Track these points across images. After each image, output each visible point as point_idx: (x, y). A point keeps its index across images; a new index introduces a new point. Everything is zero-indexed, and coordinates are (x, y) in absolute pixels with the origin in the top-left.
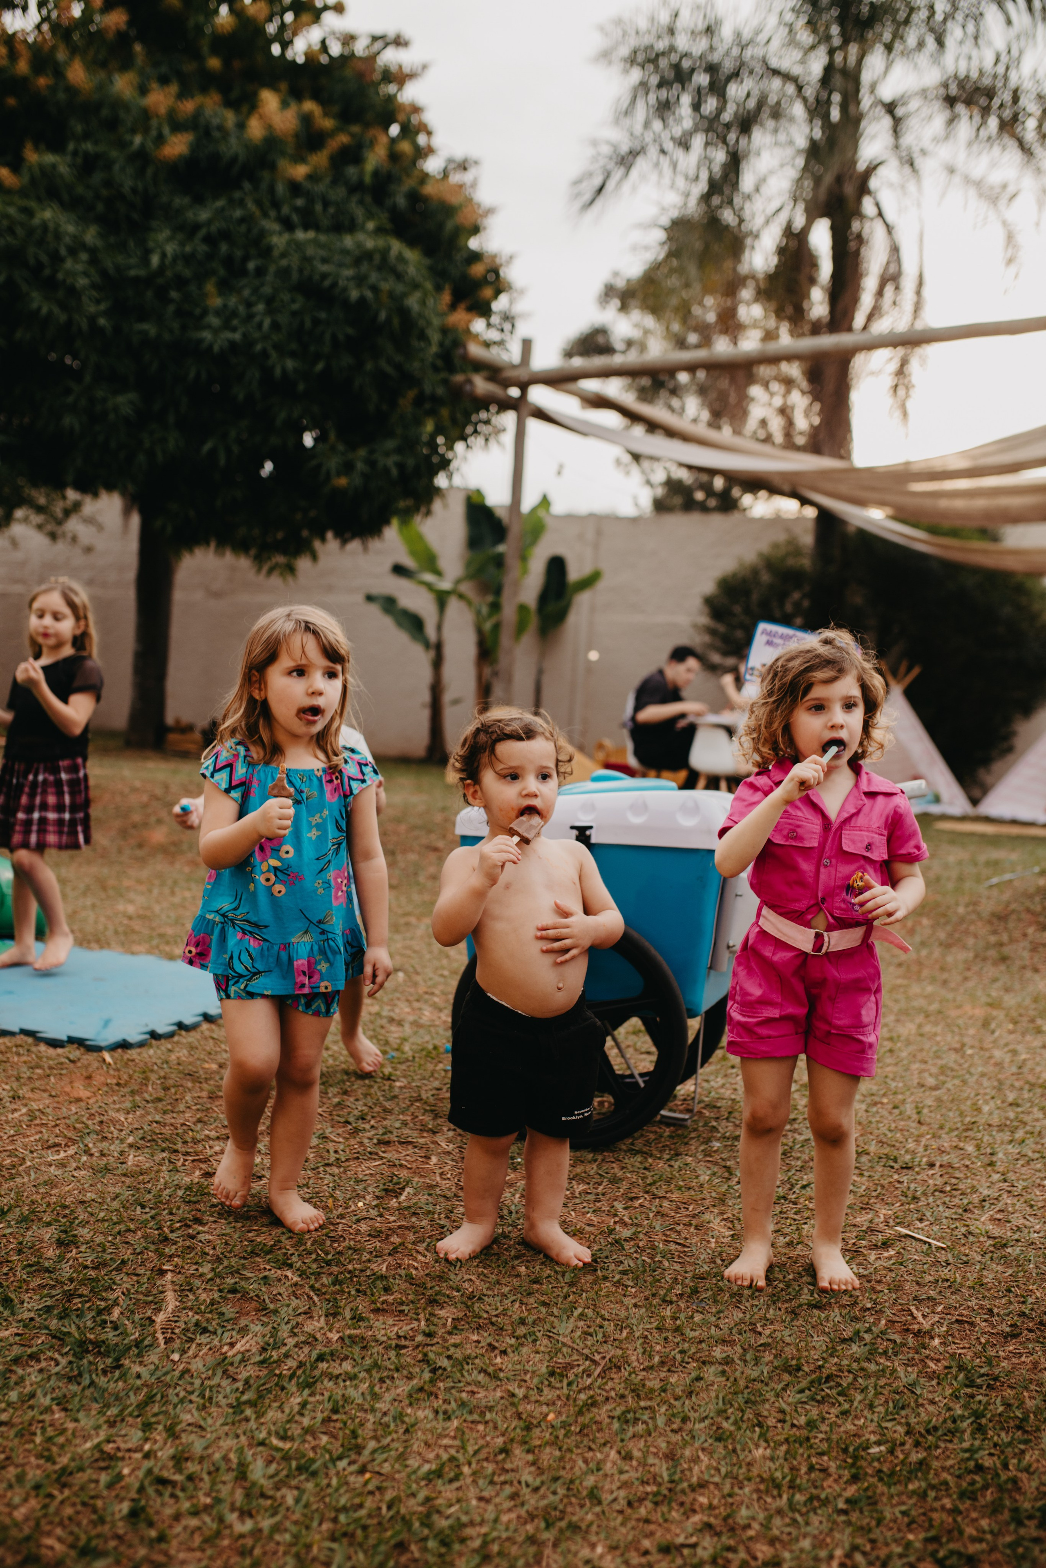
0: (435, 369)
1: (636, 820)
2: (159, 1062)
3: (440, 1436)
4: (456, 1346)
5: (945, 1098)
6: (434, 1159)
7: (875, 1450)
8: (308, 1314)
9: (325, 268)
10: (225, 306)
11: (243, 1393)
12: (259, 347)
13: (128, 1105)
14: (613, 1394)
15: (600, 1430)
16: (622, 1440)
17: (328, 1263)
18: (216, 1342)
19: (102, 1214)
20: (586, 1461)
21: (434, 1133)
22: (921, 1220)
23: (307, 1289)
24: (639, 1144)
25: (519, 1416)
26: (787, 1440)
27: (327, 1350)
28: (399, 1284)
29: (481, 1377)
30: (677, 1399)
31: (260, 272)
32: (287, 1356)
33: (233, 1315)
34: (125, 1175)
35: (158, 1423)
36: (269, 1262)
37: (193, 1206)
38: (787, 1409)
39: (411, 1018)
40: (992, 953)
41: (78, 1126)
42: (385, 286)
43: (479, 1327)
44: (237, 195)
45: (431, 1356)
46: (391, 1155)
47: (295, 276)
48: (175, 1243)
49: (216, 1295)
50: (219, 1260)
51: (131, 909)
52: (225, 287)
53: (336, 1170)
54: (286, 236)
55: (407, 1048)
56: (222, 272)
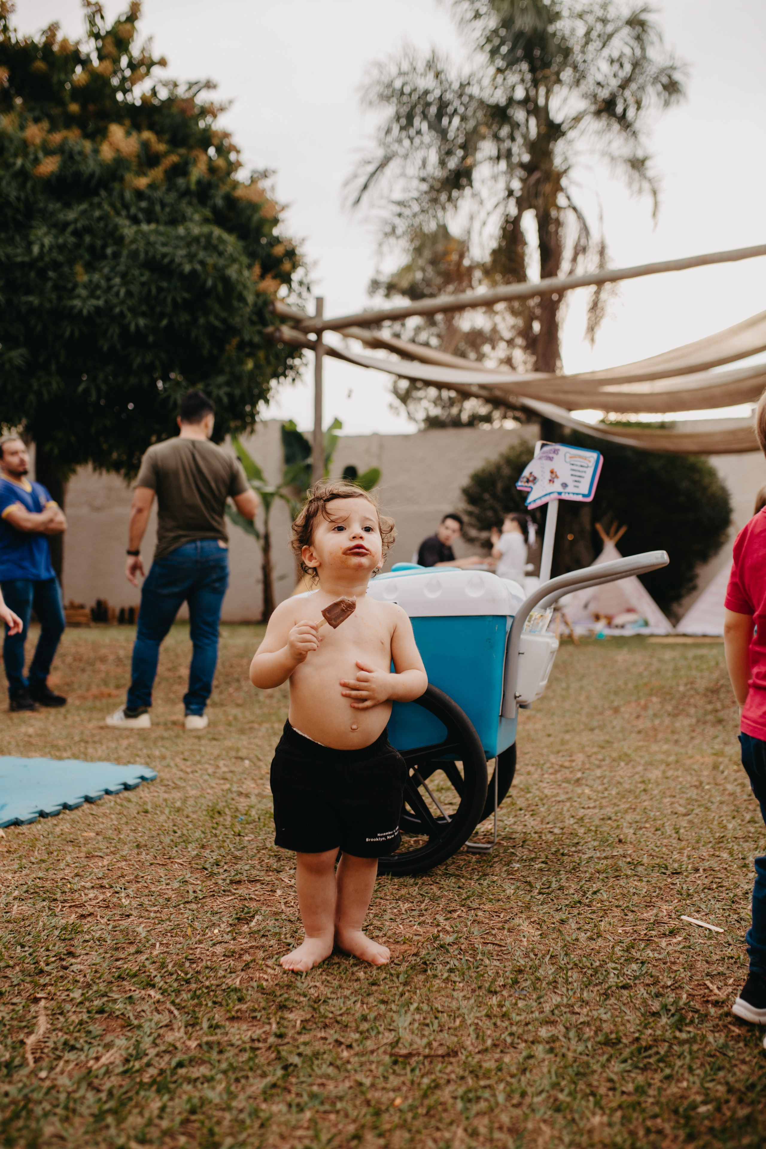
0: (252, 323)
1: (432, 596)
2: (45, 834)
3: (295, 1128)
4: (305, 1044)
5: (696, 820)
6: (279, 892)
7: (702, 1109)
8: (169, 1026)
9: (165, 250)
10: (90, 281)
11: (106, 1102)
12: (117, 310)
13: (16, 867)
14: (453, 1076)
15: (445, 1110)
16: (467, 1118)
17: (188, 982)
18: (83, 1058)
20: (435, 1141)
21: (278, 872)
23: (168, 1005)
24: (452, 869)
25: (368, 1103)
26: (620, 1107)
27: (185, 1057)
28: (252, 995)
29: (331, 1070)
30: (512, 1076)
31: (116, 255)
32: (149, 1065)
33: (99, 1032)
34: (8, 922)
35: (21, 1137)
36: (134, 984)
37: (67, 942)
38: (615, 1077)
39: (256, 791)
40: (710, 718)
42: (210, 261)
43: (326, 1026)
44: (96, 200)
45: (284, 1054)
46: (242, 891)
47: (142, 256)
48: (49, 974)
49: (85, 1016)
50: (89, 986)
51: (31, 731)
52: (90, 267)
53: (194, 906)
54: (134, 228)
55: (253, 812)
56: (87, 257)
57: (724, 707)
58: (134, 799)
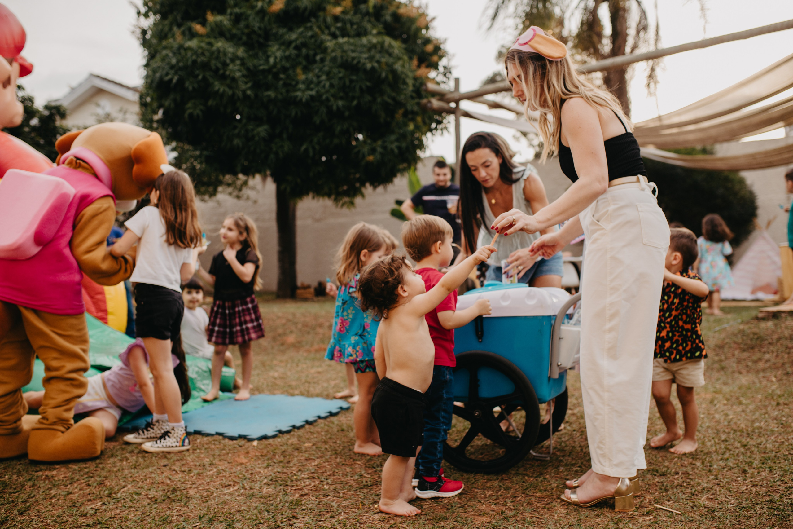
0: (412, 98)
2: (282, 444)
9: (353, 55)
10: (307, 78)
12: (324, 97)
13: (265, 465)
19: (248, 517)
22: (669, 501)
24: (521, 470)
31: (322, 60)
34: (261, 498)
37: (293, 510)
40: (717, 366)
41: (240, 476)
42: (383, 60)
44: (309, 25)
47: (339, 60)
51: (276, 375)
52: (306, 69)
54: (334, 42)
56: (304, 63)
57: (727, 358)
58: (336, 422)
